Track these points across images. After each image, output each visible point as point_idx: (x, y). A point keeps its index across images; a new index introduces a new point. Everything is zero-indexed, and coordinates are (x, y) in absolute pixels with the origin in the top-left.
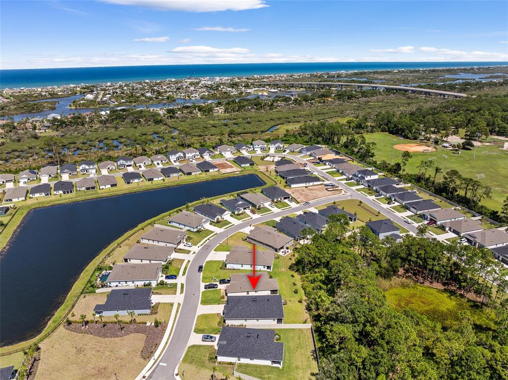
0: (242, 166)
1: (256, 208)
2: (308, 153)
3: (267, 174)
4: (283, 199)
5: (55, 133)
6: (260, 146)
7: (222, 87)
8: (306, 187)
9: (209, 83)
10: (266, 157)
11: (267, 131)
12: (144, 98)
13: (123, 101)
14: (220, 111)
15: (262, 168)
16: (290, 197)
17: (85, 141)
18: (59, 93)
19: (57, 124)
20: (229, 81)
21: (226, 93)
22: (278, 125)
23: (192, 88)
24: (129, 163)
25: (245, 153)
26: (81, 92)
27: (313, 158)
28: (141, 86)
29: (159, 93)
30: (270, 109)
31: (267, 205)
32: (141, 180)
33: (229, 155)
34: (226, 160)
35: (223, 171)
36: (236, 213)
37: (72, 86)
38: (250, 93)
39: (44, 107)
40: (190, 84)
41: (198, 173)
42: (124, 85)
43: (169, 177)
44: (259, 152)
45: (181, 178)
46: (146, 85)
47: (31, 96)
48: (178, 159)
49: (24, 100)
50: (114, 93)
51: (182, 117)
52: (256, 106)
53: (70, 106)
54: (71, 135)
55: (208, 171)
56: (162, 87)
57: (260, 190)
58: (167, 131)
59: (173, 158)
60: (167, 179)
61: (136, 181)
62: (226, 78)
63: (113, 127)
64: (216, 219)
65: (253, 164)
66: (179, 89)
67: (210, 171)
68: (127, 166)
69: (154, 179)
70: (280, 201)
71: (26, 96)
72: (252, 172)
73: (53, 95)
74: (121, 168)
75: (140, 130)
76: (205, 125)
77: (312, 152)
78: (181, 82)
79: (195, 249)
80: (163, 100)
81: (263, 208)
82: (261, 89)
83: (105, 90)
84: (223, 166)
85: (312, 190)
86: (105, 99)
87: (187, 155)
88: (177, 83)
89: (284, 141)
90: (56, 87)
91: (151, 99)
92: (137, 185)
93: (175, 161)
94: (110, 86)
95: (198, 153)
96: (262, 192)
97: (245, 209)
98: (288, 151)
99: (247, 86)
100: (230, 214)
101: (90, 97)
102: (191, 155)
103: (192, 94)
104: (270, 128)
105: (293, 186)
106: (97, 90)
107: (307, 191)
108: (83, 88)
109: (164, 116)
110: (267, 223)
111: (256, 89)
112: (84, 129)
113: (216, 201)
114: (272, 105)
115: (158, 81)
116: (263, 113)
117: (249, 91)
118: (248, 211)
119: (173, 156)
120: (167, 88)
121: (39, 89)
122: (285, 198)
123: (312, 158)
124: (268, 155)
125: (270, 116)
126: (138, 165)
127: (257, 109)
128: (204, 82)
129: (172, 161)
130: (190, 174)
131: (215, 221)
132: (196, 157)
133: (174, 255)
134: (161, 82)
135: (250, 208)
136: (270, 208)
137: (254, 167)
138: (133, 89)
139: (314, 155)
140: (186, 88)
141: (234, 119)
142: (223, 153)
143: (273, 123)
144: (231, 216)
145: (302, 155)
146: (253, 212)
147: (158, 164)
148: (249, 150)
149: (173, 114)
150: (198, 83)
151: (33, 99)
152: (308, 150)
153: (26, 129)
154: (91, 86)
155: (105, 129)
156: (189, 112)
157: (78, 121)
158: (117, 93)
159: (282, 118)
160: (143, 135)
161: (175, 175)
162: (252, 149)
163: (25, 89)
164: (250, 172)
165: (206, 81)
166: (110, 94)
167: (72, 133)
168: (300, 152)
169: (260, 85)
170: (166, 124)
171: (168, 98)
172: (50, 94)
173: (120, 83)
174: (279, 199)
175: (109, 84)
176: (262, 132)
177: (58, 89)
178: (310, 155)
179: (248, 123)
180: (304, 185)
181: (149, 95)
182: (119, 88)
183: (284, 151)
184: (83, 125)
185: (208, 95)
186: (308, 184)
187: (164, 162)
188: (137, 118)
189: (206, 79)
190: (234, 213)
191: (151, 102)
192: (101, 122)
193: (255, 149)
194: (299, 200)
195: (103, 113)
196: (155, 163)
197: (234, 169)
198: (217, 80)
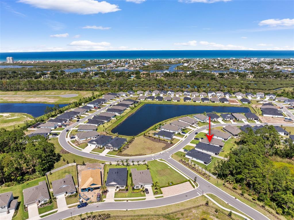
0: (243, 103)
1: (236, 120)
2: (289, 103)
3: (255, 109)
4: (254, 119)
5: (164, 79)
6: (260, 95)
7: (262, 64)
8: (272, 117)
9: (256, 61)
10: (261, 101)
11: (274, 90)
12: (212, 67)
13: (201, 68)
14: (251, 77)
15: (254, 106)
16: (258, 119)
17: (175, 83)
18: (173, 62)
19: (166, 75)
20: (270, 61)
21: (262, 67)
22: (283, 87)
23: (243, 64)
24: (188, 94)
25: (250, 98)
26: (183, 62)
27: (291, 106)
28: (214, 61)
29: (222, 65)
30: (285, 78)
31: (243, 120)
32: (191, 101)
33: (240, 97)
34: (237, 99)
35: (231, 103)
36: (225, 119)
37: (180, 59)
38: (279, 68)
39: (164, 68)
40: (243, 61)
41: (218, 102)
42: (205, 60)
43: (203, 101)
44: (259, 98)
45: (209, 103)
46: (217, 60)
47: (160, 63)
48: (212, 95)
49: (157, 64)
50: (198, 64)
51: (227, 78)
52: (276, 76)
53: (175, 68)
54: (170, 80)
55: (224, 102)
56: (225, 62)
57: (244, 114)
58: (215, 84)
59: (210, 95)
60: (202, 103)
61: (188, 101)
62: (269, 59)
63: (190, 79)
64: (214, 120)
65: (250, 103)
66: (235, 64)
67: (225, 102)
68: (188, 95)
69: (196, 102)
70: (252, 120)
71: (158, 62)
72: (247, 107)
73: (170, 63)
74: (185, 95)
75: (202, 81)
76: (237, 83)
77: (291, 102)
78: (238, 60)
79: (199, 128)
80: (222, 68)
81: (240, 121)
82: (289, 67)
83: (195, 62)
84: (233, 101)
85: (275, 119)
86: (192, 66)
87: (217, 94)
88: (235, 60)
89: (279, 95)
90: (172, 59)
91: (215, 68)
92: (188, 102)
93: (210, 96)
94: (198, 60)
95: (223, 94)
96: (245, 115)
97: (231, 119)
98: (277, 100)
99: (280, 64)
100: (221, 120)
101: (186, 65)
102: (219, 95)
103: (241, 66)
104: (277, 89)
105: (264, 115)
106: (191, 62)
107: (271, 119)
108: (185, 60)
109: (217, 76)
110: (238, 127)
111: (285, 66)
112: (177, 79)
113: (219, 114)
114: (287, 76)
115: (225, 59)
116: (278, 80)
117: (278, 67)
118: (231, 121)
119: (210, 94)
120: (228, 63)
121: (165, 60)
122: (255, 119)
123: (289, 106)
124: (262, 101)
125: (282, 82)
126: (192, 95)
127: (275, 78)
128: (252, 61)
129: (209, 96)
130: (214, 102)
131: (213, 121)
132: (222, 96)
133: (189, 127)
134: (227, 59)
135: (234, 119)
136: (244, 121)
137: (249, 104)
138: (209, 62)
139: (292, 104)
140: (239, 63)
141: (257, 82)
142: (237, 96)
143: (280, 86)
144: (222, 120)
145: (285, 103)
146: (234, 121)
147: (202, 96)
148: (253, 96)
149: (222, 76)
150: (248, 61)
151: (161, 64)
152: (289, 101)
153: (154, 76)
154: (189, 60)
155: (186, 79)
156: (232, 76)
157: (175, 75)
158: (200, 64)
159: (289, 84)
160: (202, 84)
161: (207, 101)
162: (255, 97)
163: (159, 60)
164: (246, 106)
165: (254, 60)
166: (196, 64)
167: (172, 80)
168: (284, 102)
169: (289, 64)
170: (216, 81)
171: (225, 68)
172: (168, 62)
173: (204, 59)
174: (252, 119)
175: (198, 59)
176: (269, 90)
177: (173, 60)
178: (290, 104)
179: (265, 84)
180: (272, 116)
181: (215, 66)
182: (202, 61)
183: (274, 100)
184: (177, 76)
185: (250, 68)
186: (274, 116)
187: (205, 96)
188: (203, 76)
189: (254, 59)
190: (224, 120)
191: (215, 69)
192: (185, 76)
193: (257, 97)
194: (262, 122)
195: (188, 72)
196: (201, 95)
197: (238, 104)
198: (262, 60)
